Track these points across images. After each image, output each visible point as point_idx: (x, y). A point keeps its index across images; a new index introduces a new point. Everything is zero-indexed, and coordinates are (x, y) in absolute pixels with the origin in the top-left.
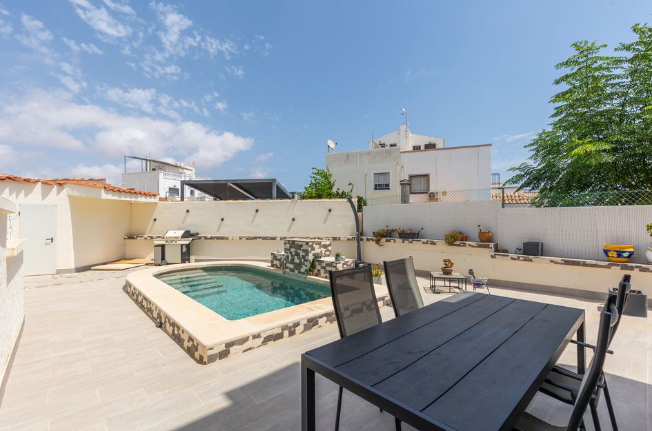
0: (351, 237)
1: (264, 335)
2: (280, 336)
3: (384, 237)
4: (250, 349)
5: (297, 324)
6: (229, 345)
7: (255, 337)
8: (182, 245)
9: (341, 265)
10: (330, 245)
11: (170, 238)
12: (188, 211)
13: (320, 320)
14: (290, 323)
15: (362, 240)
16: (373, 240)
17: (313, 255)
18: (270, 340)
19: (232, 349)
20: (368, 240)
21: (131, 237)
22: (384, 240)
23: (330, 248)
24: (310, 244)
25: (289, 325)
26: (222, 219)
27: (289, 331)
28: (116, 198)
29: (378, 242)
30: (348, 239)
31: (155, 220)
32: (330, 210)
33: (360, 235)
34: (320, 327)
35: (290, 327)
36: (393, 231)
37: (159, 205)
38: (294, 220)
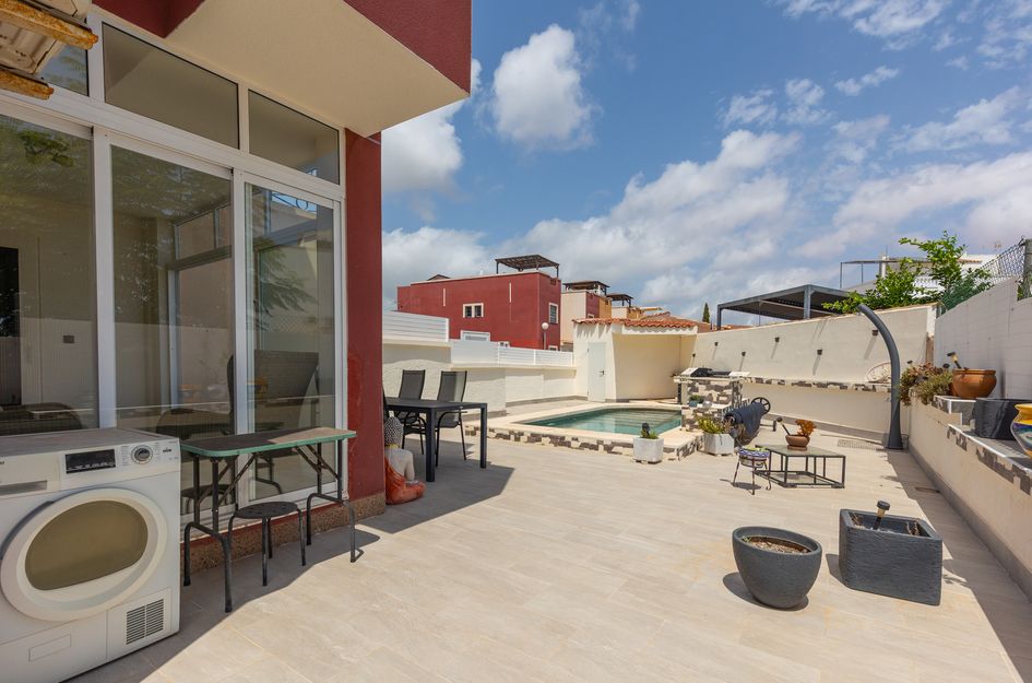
11: (685, 375)
12: (716, 344)
18: (501, 437)
21: (675, 375)
26: (744, 354)
27: (515, 437)
31: (694, 356)
32: (875, 332)
35: (516, 434)
37: (698, 338)
38: (820, 352)
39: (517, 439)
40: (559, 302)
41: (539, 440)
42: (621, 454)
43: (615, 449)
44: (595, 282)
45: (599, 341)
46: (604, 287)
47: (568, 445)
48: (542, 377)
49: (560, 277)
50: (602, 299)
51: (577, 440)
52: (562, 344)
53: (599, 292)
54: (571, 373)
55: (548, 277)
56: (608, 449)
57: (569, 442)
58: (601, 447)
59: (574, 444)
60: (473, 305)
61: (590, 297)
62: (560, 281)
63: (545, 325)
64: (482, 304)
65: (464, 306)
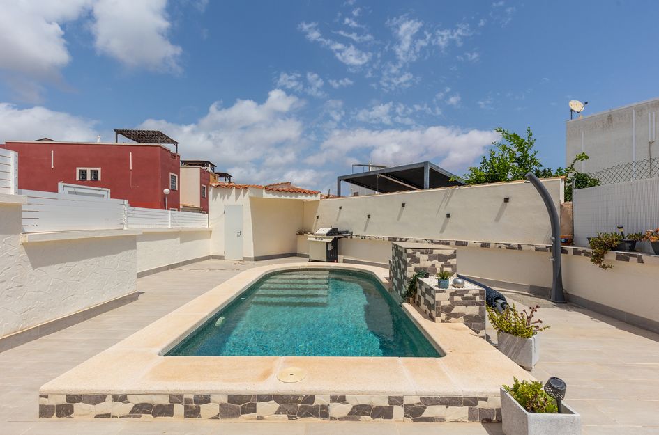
0: (543, 245)
1: (134, 401)
2: (165, 411)
3: (614, 249)
4: (108, 415)
5: (206, 399)
6: (73, 399)
7: (116, 398)
8: (327, 243)
9: (447, 295)
10: (453, 256)
11: (319, 235)
12: (340, 208)
13: (260, 406)
14: (189, 392)
15: (564, 251)
16: (587, 254)
17: (416, 270)
18: (145, 412)
19: (77, 407)
20: (577, 253)
21: (300, 234)
22: (611, 256)
23: (453, 262)
24: (410, 251)
25: (185, 396)
26: (369, 216)
27: (186, 408)
28: (276, 197)
29: (597, 259)
30: (537, 249)
31: (318, 217)
32: (506, 200)
33: (562, 241)
34: (259, 418)
35: (188, 401)
36: (640, 237)
37: (320, 203)
38: (448, 216)
39: (192, 412)
40: (178, 173)
41: (252, 409)
42: (442, 420)
43: (430, 411)
44: (206, 162)
45: (236, 203)
46: (213, 166)
47: (323, 412)
48: (178, 240)
49: (179, 153)
50: (212, 174)
51: (342, 399)
52: (181, 207)
53: (209, 169)
54: (206, 234)
55: (169, 151)
56: (415, 413)
57: (324, 407)
58: (398, 411)
59: (337, 410)
60: (89, 170)
61: (203, 173)
62: (179, 156)
63: (167, 191)
64: (99, 169)
65: (78, 169)
